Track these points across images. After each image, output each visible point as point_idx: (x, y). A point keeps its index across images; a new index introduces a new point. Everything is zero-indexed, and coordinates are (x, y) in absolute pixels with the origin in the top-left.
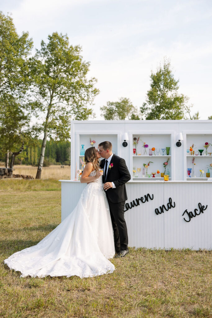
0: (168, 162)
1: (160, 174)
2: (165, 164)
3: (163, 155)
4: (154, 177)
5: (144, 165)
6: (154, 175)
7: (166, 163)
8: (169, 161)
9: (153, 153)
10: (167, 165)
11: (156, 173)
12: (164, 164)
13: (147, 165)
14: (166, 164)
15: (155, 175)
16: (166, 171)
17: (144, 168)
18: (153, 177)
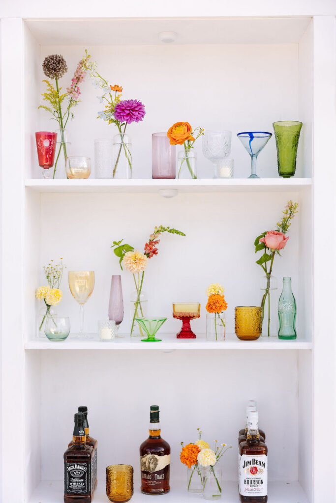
0: (284, 227)
1: (228, 315)
2: (264, 246)
3: (253, 176)
4: (186, 333)
5: (121, 250)
6: (186, 319)
7: (277, 233)
8: (293, 223)
9: (180, 165)
10: (280, 247)
11: (204, 312)
12: (260, 244)
13: (140, 251)
14: (271, 242)
15: (192, 322)
16: (274, 295)
17: (118, 272)
18: (180, 336)
